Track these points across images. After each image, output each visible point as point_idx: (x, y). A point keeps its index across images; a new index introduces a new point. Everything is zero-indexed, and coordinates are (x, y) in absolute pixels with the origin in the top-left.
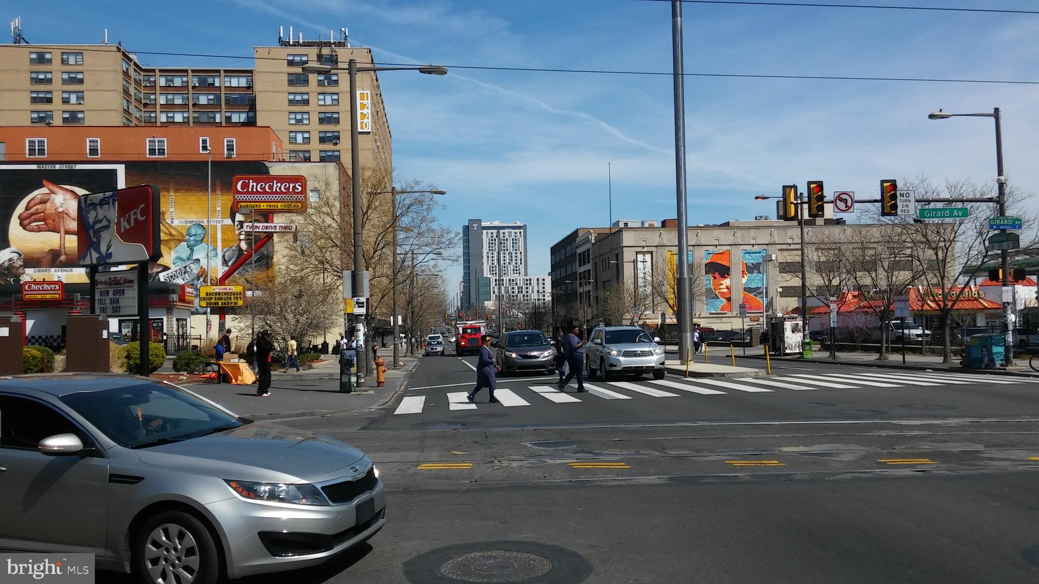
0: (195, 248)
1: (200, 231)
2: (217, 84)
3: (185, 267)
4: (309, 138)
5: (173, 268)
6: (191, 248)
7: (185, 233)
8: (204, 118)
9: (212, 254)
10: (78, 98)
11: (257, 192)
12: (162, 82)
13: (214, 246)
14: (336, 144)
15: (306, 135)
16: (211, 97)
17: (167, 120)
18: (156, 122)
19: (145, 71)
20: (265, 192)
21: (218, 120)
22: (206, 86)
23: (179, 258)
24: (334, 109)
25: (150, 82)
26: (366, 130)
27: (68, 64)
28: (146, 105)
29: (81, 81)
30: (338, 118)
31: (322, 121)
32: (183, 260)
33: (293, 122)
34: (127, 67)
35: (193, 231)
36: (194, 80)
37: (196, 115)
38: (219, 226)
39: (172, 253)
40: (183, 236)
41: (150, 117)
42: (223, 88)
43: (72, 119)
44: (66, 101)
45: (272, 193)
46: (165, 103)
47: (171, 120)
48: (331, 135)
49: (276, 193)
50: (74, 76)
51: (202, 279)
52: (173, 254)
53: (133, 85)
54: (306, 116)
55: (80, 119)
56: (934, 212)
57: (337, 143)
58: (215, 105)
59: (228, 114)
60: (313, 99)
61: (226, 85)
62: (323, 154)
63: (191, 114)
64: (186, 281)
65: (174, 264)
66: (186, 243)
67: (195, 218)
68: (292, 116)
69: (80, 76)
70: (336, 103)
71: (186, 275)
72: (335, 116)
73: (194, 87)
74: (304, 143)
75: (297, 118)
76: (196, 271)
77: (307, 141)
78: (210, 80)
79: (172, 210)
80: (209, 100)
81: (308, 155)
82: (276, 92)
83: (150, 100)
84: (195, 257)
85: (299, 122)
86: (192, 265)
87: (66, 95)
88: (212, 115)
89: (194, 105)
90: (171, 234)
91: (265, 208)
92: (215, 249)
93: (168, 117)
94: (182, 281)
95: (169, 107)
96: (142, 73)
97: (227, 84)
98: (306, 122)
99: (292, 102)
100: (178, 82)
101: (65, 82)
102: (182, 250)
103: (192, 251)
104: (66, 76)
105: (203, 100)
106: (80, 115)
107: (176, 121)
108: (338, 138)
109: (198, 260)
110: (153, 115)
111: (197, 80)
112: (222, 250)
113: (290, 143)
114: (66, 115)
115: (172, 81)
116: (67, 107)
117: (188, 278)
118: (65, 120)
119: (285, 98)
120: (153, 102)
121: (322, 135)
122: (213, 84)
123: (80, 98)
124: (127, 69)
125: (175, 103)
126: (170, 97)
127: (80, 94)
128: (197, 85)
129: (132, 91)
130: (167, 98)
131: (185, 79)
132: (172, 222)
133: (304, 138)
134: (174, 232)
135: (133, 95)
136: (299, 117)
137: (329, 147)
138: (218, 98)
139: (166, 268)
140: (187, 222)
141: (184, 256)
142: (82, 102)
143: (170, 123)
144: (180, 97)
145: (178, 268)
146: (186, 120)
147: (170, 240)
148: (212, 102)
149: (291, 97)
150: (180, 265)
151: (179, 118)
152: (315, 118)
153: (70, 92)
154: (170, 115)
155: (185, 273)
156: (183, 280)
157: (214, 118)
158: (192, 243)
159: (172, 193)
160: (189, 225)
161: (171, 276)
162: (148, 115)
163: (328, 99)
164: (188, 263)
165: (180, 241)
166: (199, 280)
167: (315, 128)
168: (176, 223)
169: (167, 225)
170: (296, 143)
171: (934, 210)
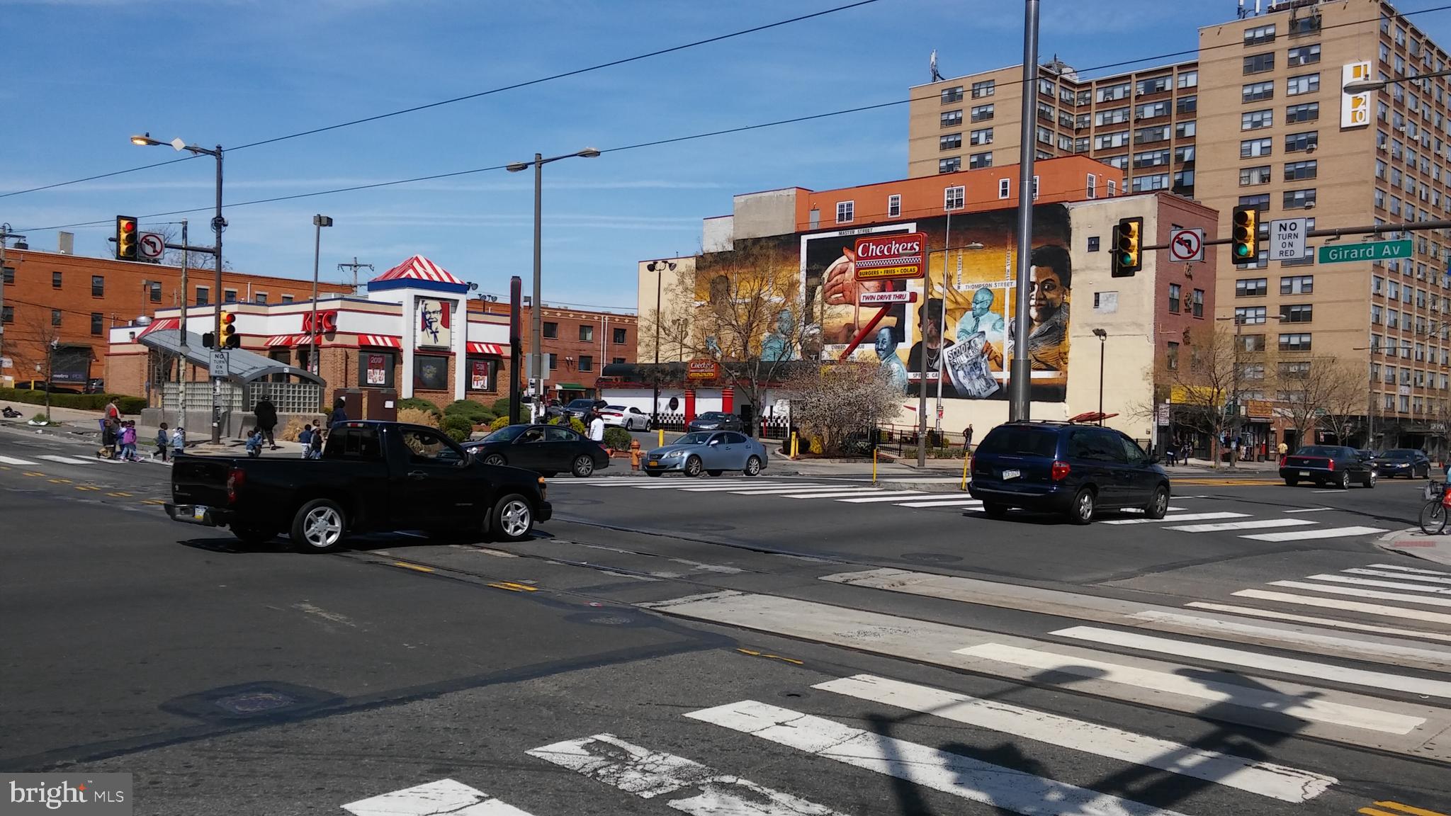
0: (981, 318)
1: (987, 297)
2: (1168, 88)
3: (970, 342)
4: (1270, 147)
5: (958, 343)
6: (977, 318)
7: (971, 301)
8: (1148, 137)
9: (998, 325)
10: (987, 137)
11: (877, 257)
12: (1100, 97)
13: (1000, 315)
14: (1311, 150)
15: (1266, 143)
16: (1159, 106)
17: (1103, 146)
18: (1089, 151)
19: (1079, 86)
20: (884, 256)
21: (1166, 137)
22: (1154, 92)
23: (964, 331)
24: (1311, 98)
25: (1085, 99)
26: (1360, 123)
27: (979, 97)
28: (1078, 130)
29: (991, 115)
30: (1317, 112)
31: (1291, 119)
32: (968, 333)
33: (1248, 126)
34: (1048, 86)
35: (980, 298)
36: (1138, 86)
37: (1139, 134)
38: (1008, 289)
39: (957, 324)
40: (969, 304)
41: (1083, 145)
42: (1175, 92)
43: (981, 162)
44: (974, 142)
45: (890, 256)
46: (1100, 124)
47: (1107, 145)
48: (1304, 138)
49: (895, 256)
50: (984, 110)
51: (986, 356)
52: (959, 326)
53: (1057, 107)
54: (1267, 115)
55: (988, 162)
56: (1346, 252)
57: (1313, 149)
58: (1162, 118)
59: (1180, 127)
60: (1279, 89)
61: (1180, 87)
62: (1291, 168)
63: (1131, 135)
64: (970, 358)
65: (958, 338)
66: (971, 312)
67: (981, 281)
68: (1248, 118)
69: (990, 109)
70: (1315, 88)
71: (970, 351)
72: (1313, 108)
73: (1138, 97)
74: (1262, 155)
75: (1254, 120)
76: (980, 347)
77: (1266, 151)
78: (1159, 84)
79: (959, 272)
80: (1156, 110)
81: (1267, 173)
82: (1227, 87)
83: (1084, 122)
84: (980, 330)
85: (1257, 125)
86: (977, 339)
87: (975, 135)
88: (1158, 131)
89: (1137, 121)
90: (957, 302)
91: (883, 274)
92: (1002, 319)
93: (1104, 142)
94: (965, 358)
95: (1108, 128)
96: (1076, 90)
97: (1182, 85)
98: (1266, 124)
99: (1248, 98)
100: (1118, 93)
101: (975, 119)
102: (967, 321)
103: (977, 321)
104: (976, 112)
105: (1149, 112)
106: (988, 157)
107: (1113, 146)
108: (1315, 141)
109: (983, 333)
110: (1086, 142)
111: (1142, 86)
112: (1010, 320)
113: (1242, 158)
114: (974, 159)
115: (1112, 94)
116: (976, 150)
117: (972, 354)
118: (973, 165)
119: (1237, 93)
120: (1087, 125)
121: (1291, 139)
122: (1163, 88)
123: (989, 136)
124: (1049, 90)
125: (1114, 122)
126: (1108, 115)
127: (989, 131)
128: (1142, 93)
129: (1055, 115)
130: (1104, 118)
131: (1127, 88)
132: (959, 287)
133: (1262, 148)
134: (960, 299)
135: (1056, 120)
136: (1257, 118)
137: (1301, 156)
138: (1168, 105)
139: (950, 343)
140: (974, 286)
141: (969, 328)
142: (991, 141)
143: (1107, 149)
144: (1120, 113)
145: (962, 342)
146: (1126, 143)
147: (956, 309)
148: (1159, 113)
149: (1248, 91)
150: (965, 339)
151: (1117, 141)
152: (1280, 116)
153: (979, 131)
154: (1107, 139)
155: (969, 348)
156: (967, 357)
157: (1162, 134)
158: (978, 311)
159: (960, 252)
160: (976, 290)
161: (955, 353)
162: (1079, 143)
163: (1304, 85)
164: (973, 336)
165: (966, 310)
166: (983, 357)
167: (1279, 129)
168: (963, 288)
169: (953, 292)
170: (1251, 157)
171: (1345, 247)
